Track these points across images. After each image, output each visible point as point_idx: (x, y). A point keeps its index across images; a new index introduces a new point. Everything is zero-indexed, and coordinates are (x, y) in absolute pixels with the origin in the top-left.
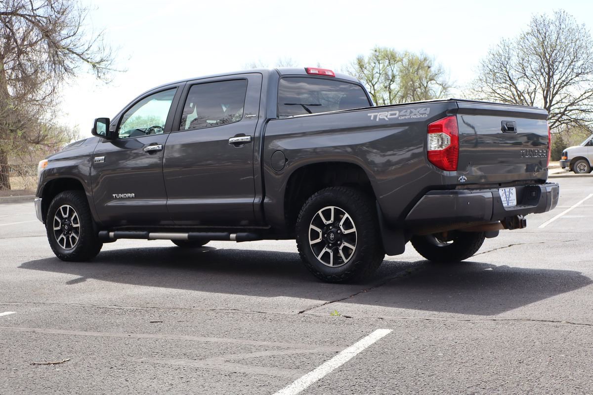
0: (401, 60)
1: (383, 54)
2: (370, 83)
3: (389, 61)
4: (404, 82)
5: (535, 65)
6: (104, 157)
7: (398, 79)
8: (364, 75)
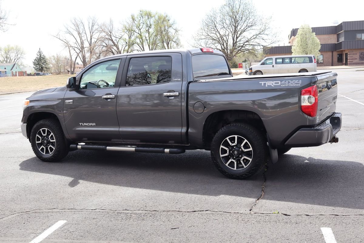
0: (155, 17)
1: (144, 13)
2: (138, 29)
3: (148, 16)
4: (156, 28)
5: (228, 22)
6: (72, 101)
7: (153, 27)
8: (134, 24)
